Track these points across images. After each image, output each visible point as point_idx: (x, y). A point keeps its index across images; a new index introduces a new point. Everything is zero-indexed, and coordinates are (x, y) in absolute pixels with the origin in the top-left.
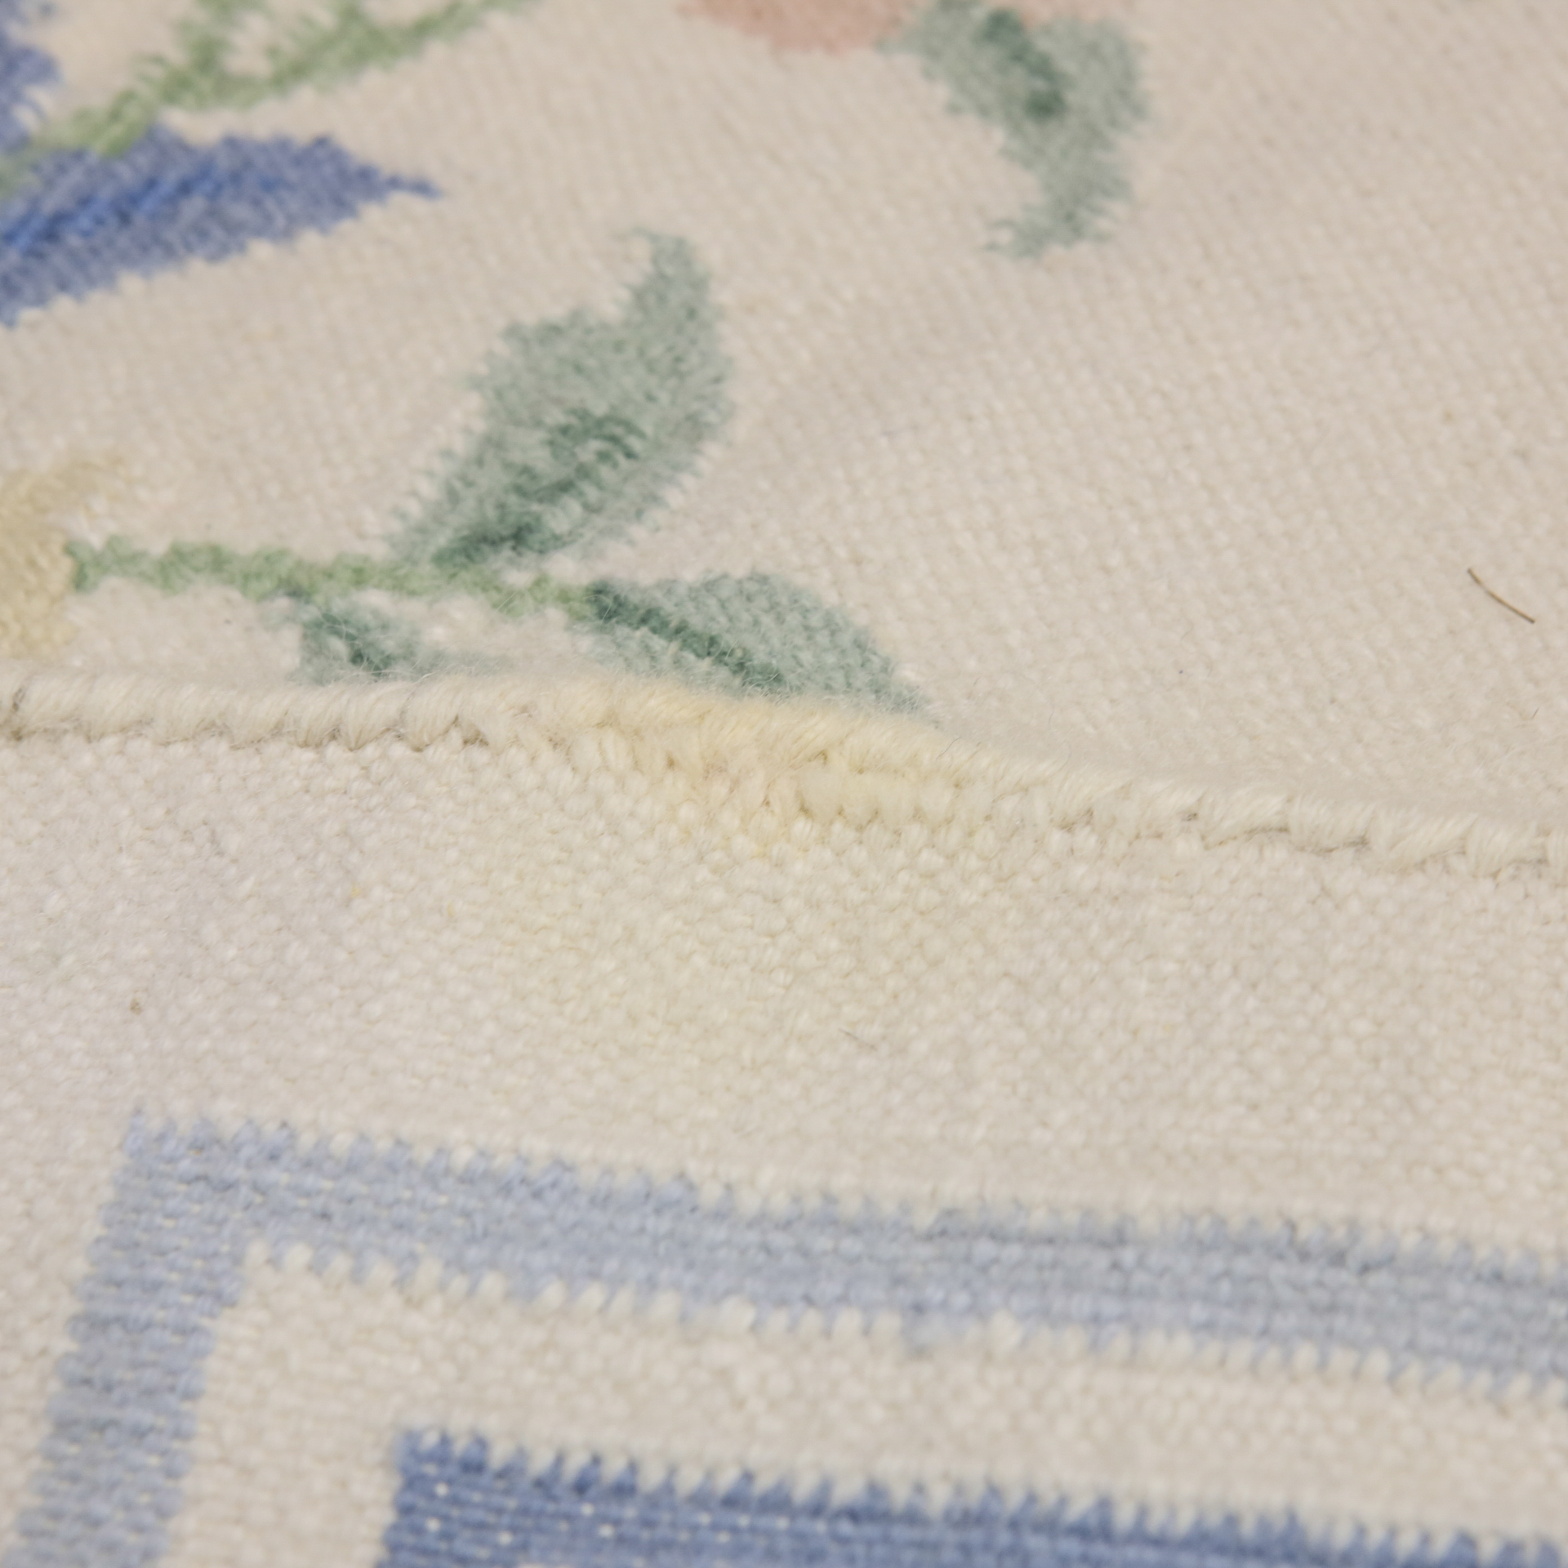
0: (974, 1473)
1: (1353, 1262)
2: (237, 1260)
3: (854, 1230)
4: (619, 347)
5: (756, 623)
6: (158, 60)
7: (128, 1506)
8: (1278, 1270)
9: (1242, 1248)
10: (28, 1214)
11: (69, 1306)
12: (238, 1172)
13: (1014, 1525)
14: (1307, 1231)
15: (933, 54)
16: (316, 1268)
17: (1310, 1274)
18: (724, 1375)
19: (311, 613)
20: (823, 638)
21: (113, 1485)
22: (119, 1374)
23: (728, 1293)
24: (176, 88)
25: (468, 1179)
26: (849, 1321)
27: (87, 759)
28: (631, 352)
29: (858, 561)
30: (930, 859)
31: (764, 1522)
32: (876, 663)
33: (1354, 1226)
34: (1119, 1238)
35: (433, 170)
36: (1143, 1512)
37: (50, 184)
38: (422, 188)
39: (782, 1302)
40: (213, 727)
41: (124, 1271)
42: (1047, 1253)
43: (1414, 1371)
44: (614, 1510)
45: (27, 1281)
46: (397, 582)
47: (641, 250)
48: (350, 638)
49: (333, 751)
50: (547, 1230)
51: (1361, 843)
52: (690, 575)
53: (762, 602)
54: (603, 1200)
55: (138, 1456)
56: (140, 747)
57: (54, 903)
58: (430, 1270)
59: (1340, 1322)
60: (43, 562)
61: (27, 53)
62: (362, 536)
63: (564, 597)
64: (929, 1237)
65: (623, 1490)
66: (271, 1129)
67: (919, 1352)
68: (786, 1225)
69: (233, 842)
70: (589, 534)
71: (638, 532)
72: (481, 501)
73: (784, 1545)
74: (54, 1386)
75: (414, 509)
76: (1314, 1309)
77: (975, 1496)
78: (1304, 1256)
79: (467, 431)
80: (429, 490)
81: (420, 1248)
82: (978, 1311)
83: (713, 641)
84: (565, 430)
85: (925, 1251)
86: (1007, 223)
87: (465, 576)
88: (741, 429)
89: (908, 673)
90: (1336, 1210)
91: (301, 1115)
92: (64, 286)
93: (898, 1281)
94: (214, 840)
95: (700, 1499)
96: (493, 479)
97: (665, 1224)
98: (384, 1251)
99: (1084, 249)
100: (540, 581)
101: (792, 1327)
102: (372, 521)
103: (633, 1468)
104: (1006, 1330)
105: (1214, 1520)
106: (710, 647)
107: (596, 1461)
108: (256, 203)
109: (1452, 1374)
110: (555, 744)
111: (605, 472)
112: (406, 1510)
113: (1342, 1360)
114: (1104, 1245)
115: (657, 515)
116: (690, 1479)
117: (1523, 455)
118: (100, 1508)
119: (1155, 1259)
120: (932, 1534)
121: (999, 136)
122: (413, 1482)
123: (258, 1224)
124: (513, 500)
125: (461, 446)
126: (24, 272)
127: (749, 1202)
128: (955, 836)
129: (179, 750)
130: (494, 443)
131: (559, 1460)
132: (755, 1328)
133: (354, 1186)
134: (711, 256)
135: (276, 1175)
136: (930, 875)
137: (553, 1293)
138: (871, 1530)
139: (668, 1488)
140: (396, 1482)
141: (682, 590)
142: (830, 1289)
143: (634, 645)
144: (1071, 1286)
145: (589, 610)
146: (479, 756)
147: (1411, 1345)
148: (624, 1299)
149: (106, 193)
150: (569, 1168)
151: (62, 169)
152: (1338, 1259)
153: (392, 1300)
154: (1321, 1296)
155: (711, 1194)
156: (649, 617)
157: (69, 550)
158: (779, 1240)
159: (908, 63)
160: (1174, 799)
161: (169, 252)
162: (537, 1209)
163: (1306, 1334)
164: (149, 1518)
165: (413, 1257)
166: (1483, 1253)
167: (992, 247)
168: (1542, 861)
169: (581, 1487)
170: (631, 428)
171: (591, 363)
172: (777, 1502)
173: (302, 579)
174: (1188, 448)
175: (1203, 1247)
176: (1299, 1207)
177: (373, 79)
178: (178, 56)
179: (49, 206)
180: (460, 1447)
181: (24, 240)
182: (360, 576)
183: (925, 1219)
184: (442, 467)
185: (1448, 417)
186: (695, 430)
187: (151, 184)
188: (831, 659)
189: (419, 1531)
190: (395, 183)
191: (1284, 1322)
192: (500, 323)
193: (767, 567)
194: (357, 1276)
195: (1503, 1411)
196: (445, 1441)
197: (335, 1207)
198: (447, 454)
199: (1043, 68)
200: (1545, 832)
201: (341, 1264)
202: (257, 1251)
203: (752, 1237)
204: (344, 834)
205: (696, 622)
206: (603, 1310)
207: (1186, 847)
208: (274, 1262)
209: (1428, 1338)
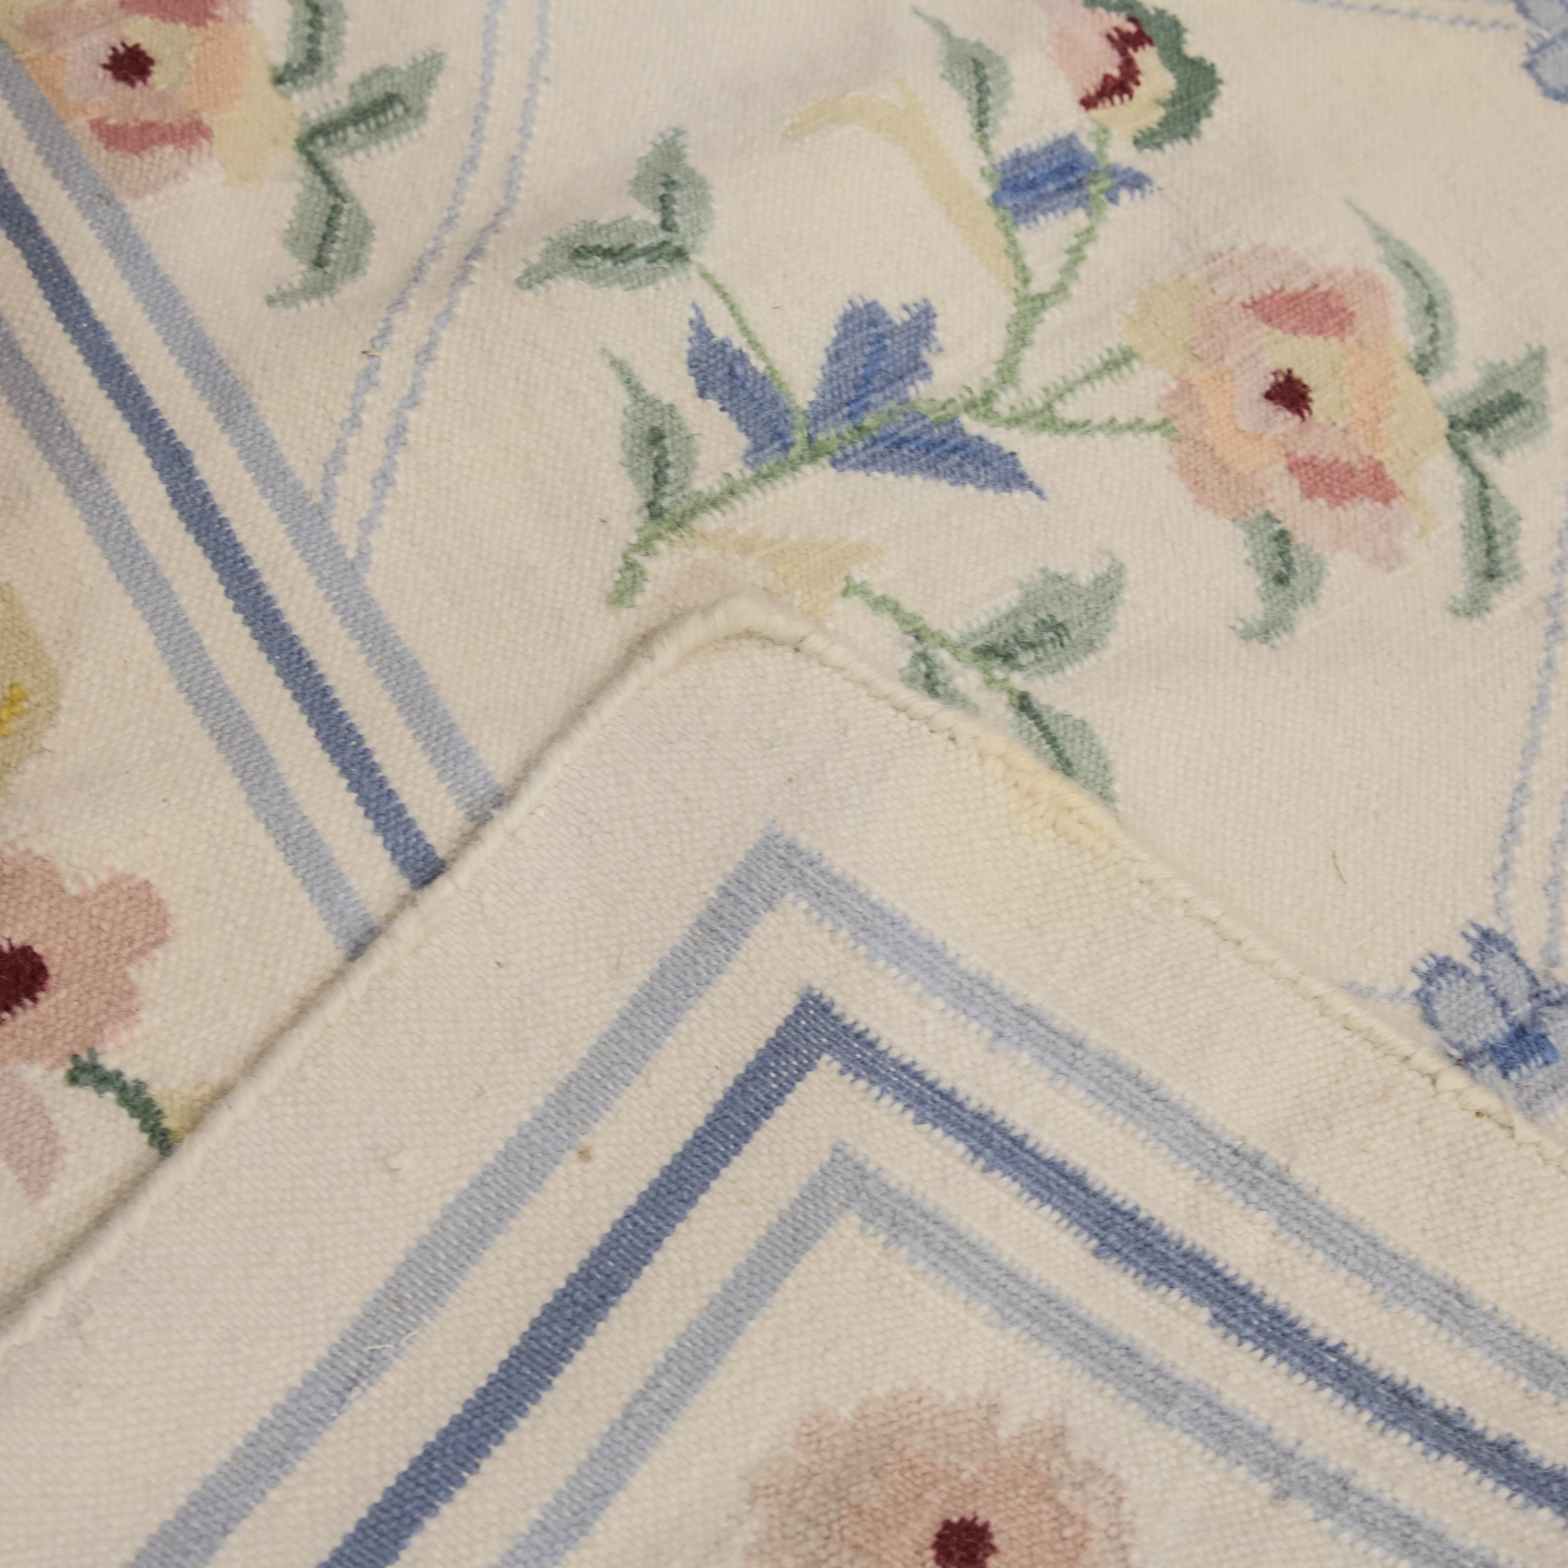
0: (989, 1102)
1: (1154, 1094)
2: (782, 895)
3: (993, 994)
4: (1080, 596)
5: (1073, 740)
6: (969, 390)
7: (708, 962)
8: (1127, 1084)
9: (1119, 1071)
10: (721, 839)
11: (721, 881)
12: (796, 862)
13: (993, 1127)
14: (1143, 1076)
15: (1252, 537)
16: (807, 912)
17: (1136, 1091)
18: (924, 1022)
19: (919, 648)
20: (1093, 758)
21: (707, 953)
22: (726, 915)
23: (939, 995)
24: (970, 406)
25: (872, 906)
26: (975, 1026)
27: (816, 672)
28: (1082, 601)
29: (1121, 734)
30: (1088, 868)
31: (912, 1081)
32: (1108, 777)
33: (1160, 1082)
34: (1080, 1046)
35: (1047, 488)
36: (1038, 1145)
37: (907, 424)
38: (1039, 493)
39: (956, 1007)
40: (864, 683)
41: (744, 879)
42: (1052, 1037)
43: (1152, 1143)
44: (865, 1051)
45: (711, 864)
46: (955, 651)
47: (1106, 562)
48: (929, 667)
49: (902, 716)
50: (890, 939)
51: (1239, 943)
52: (1059, 708)
53: (1079, 733)
54: (913, 938)
55: (719, 947)
56: (837, 677)
57: (781, 723)
58: (844, 933)
59: (1137, 1114)
60: (836, 579)
61: (925, 365)
62: (952, 627)
63: (1011, 692)
64: (1016, 1009)
65: (871, 1045)
66: (815, 853)
67: (992, 1051)
68: (970, 979)
69: (852, 734)
70: (1032, 670)
71: (1049, 679)
72: (1000, 634)
73: (915, 1092)
74: (704, 907)
75: (975, 625)
76: (1131, 1105)
77: (984, 1111)
78: (1138, 1085)
79: (1008, 603)
80: (984, 621)
81: (844, 923)
82: (1019, 1046)
83: (1054, 739)
84: (1043, 622)
85: (1013, 1014)
86: (1242, 620)
87: (980, 663)
88: (1107, 655)
89: (1117, 788)
90: (1157, 1074)
91: (828, 853)
92: (893, 469)
93: (998, 1020)
94: (846, 729)
95: (894, 1062)
96: (1008, 628)
97: (930, 957)
98: (832, 919)
99: (1265, 647)
100: (1005, 680)
101: (954, 1018)
102: (958, 623)
103: (878, 1039)
104: (1025, 1058)
105: (1059, 1160)
106: (1052, 741)
107: (867, 1030)
108: (977, 469)
109: (1164, 1150)
110: (980, 755)
111: (1049, 647)
112: (797, 1013)
113: (1131, 1127)
114: (1073, 1044)
115: (1059, 675)
116: (894, 1053)
117: (1377, 815)
118: (699, 958)
119: (1088, 1060)
120: (965, 1116)
121: (1259, 582)
122: (803, 1005)
123: (795, 886)
124: (1012, 640)
125: (1004, 609)
126: (883, 456)
127: (962, 964)
128: (1101, 864)
129: (849, 685)
130: (1016, 613)
131: (855, 1023)
132: (942, 1011)
133: (833, 889)
134: (1130, 577)
135: (809, 871)
136: (1085, 874)
137: (881, 963)
138: (946, 1103)
139: (886, 1052)
140: (799, 1001)
141: (1053, 712)
142: (974, 1011)
143: (1025, 726)
144: (1054, 1054)
145: (1016, 702)
146: (952, 746)
147: (1156, 1134)
148: (904, 978)
149: (926, 437)
150: (908, 920)
151: (915, 420)
152: (1149, 1091)
153: (827, 936)
154: (1136, 1101)
155: (951, 954)
156: (1036, 717)
157: (847, 579)
158: (966, 983)
159: (1241, 534)
160: (1183, 890)
161: (937, 474)
162: (890, 930)
163: (1124, 1113)
164: (713, 970)
165: (841, 926)
166: (1198, 1114)
167: (1233, 628)
168: (1295, 983)
169: (858, 1036)
170: (1068, 635)
171: (1066, 598)
172: (918, 1076)
173: (923, 633)
174: (1261, 750)
175: (1107, 1064)
176: (1146, 1067)
177: (1044, 437)
178: (978, 393)
179: (903, 433)
180: (824, 1001)
181: (887, 443)
182: (943, 643)
183: (1019, 1002)
184: (993, 615)
185: (1358, 786)
186: (1090, 646)
187: (944, 441)
188: (1092, 767)
189: (798, 1022)
190: (1031, 486)
191: (1120, 1104)
192: (1041, 565)
193: (1088, 719)
194: (820, 921)
195: (1174, 1171)
196: (821, 996)
197: (823, 893)
198: (997, 609)
199: (1288, 564)
200: (1302, 973)
201: (816, 915)
202: (790, 896)
203: (957, 977)
204: (890, 752)
205: (1052, 728)
206: (895, 978)
207: (1178, 912)
208: (794, 903)
209: (1164, 1135)
